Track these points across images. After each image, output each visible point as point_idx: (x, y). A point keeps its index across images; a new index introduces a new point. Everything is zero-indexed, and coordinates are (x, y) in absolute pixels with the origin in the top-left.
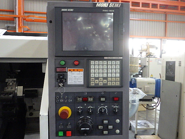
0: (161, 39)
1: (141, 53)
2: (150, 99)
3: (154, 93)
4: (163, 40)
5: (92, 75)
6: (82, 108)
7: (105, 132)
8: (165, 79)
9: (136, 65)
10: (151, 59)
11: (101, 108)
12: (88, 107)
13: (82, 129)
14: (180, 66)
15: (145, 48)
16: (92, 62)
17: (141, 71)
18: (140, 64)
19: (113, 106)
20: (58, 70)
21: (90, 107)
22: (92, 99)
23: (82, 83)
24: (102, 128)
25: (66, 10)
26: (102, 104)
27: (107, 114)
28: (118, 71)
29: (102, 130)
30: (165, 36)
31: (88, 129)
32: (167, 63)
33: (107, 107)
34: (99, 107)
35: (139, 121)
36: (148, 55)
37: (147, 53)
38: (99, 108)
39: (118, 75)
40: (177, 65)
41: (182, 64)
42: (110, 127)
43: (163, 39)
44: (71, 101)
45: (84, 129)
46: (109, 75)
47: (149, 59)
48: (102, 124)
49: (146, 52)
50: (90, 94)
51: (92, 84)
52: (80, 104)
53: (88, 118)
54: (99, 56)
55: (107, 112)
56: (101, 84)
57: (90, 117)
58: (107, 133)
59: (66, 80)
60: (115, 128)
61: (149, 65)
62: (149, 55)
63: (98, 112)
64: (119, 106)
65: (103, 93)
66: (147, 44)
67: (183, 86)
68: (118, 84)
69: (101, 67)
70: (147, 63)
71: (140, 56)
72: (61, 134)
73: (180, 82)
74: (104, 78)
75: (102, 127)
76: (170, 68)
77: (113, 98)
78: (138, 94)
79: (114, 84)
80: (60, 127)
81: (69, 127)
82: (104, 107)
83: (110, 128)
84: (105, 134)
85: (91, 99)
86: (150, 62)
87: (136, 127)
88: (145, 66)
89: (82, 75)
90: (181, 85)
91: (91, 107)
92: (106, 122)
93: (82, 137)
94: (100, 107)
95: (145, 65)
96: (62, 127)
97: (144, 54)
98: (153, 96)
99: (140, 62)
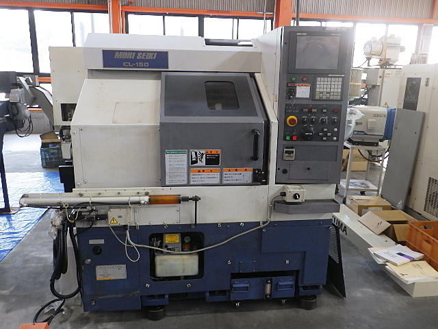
0: (420, 25)
1: (369, 59)
2: (374, 143)
3: (382, 133)
4: (425, 27)
5: (318, 90)
6: (307, 117)
7: (324, 138)
8: (402, 108)
9: (356, 84)
10: (387, 71)
12: (312, 117)
13: (306, 134)
14: (427, 85)
15: (378, 48)
16: (319, 79)
17: (366, 97)
18: (364, 81)
19: (332, 117)
20: (289, 85)
22: (316, 110)
23: (308, 97)
24: (322, 135)
25: (300, 34)
26: (323, 115)
28: (340, 87)
29: (322, 137)
30: (431, 17)
31: (311, 134)
32: (409, 80)
33: (327, 117)
35: (351, 181)
36: (382, 63)
37: (381, 60)
39: (340, 90)
40: (423, 83)
41: (430, 84)
42: (329, 134)
43: (424, 25)
44: (298, 111)
45: (308, 134)
46: (332, 90)
47: (384, 71)
48: (322, 131)
49: (379, 57)
50: (315, 106)
51: (317, 97)
52: (305, 113)
54: (324, 74)
55: (327, 122)
56: (324, 98)
57: (312, 126)
59: (295, 93)
60: (333, 136)
61: (382, 85)
62: (385, 64)
63: (320, 122)
64: (338, 117)
65: (325, 106)
66: (383, 40)
67: (427, 116)
68: (339, 98)
69: (326, 83)
70: (379, 80)
71: (365, 66)
72: (288, 138)
73: (424, 111)
74: (327, 93)
75: (322, 133)
76: (412, 88)
77: (333, 110)
78: (355, 114)
79: (335, 98)
80: (287, 133)
81: (294, 133)
82: (325, 117)
84: (324, 140)
85: (314, 110)
86: (385, 79)
87: (348, 185)
88: (374, 87)
89: (309, 90)
90: (424, 115)
91: (314, 117)
92: (325, 130)
94: (321, 118)
95: (374, 84)
96: (289, 133)
97: (375, 62)
98: (382, 137)
99: (364, 76)
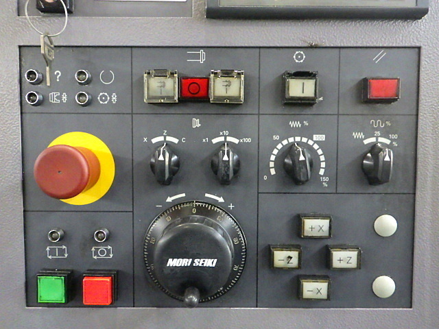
6: (176, 141)
7: (314, 288)
11: (291, 146)
12: (215, 141)
13: (172, 263)
19: (358, 135)
21: (222, 139)
22: (235, 88)
24: (294, 262)
26: (292, 124)
27: (327, 179)
29: (296, 278)
31: (210, 263)
33: (322, 138)
34: (276, 138)
38: (280, 146)
42: (344, 258)
44: (114, 98)
45: (185, 262)
48: (295, 240)
52: (162, 116)
53: (214, 204)
55: (322, 172)
57: (221, 200)
58: (324, 294)
60: (368, 266)
63: (273, 172)
64: (395, 137)
72: (52, 289)
75: (294, 254)
80: (53, 253)
81: (102, 252)
82: (305, 140)
83: (343, 265)
84: (308, 300)
85: (228, 85)
91: (230, 139)
92: (315, 226)
93: (180, 313)
94: (280, 141)
96: (62, 252)
